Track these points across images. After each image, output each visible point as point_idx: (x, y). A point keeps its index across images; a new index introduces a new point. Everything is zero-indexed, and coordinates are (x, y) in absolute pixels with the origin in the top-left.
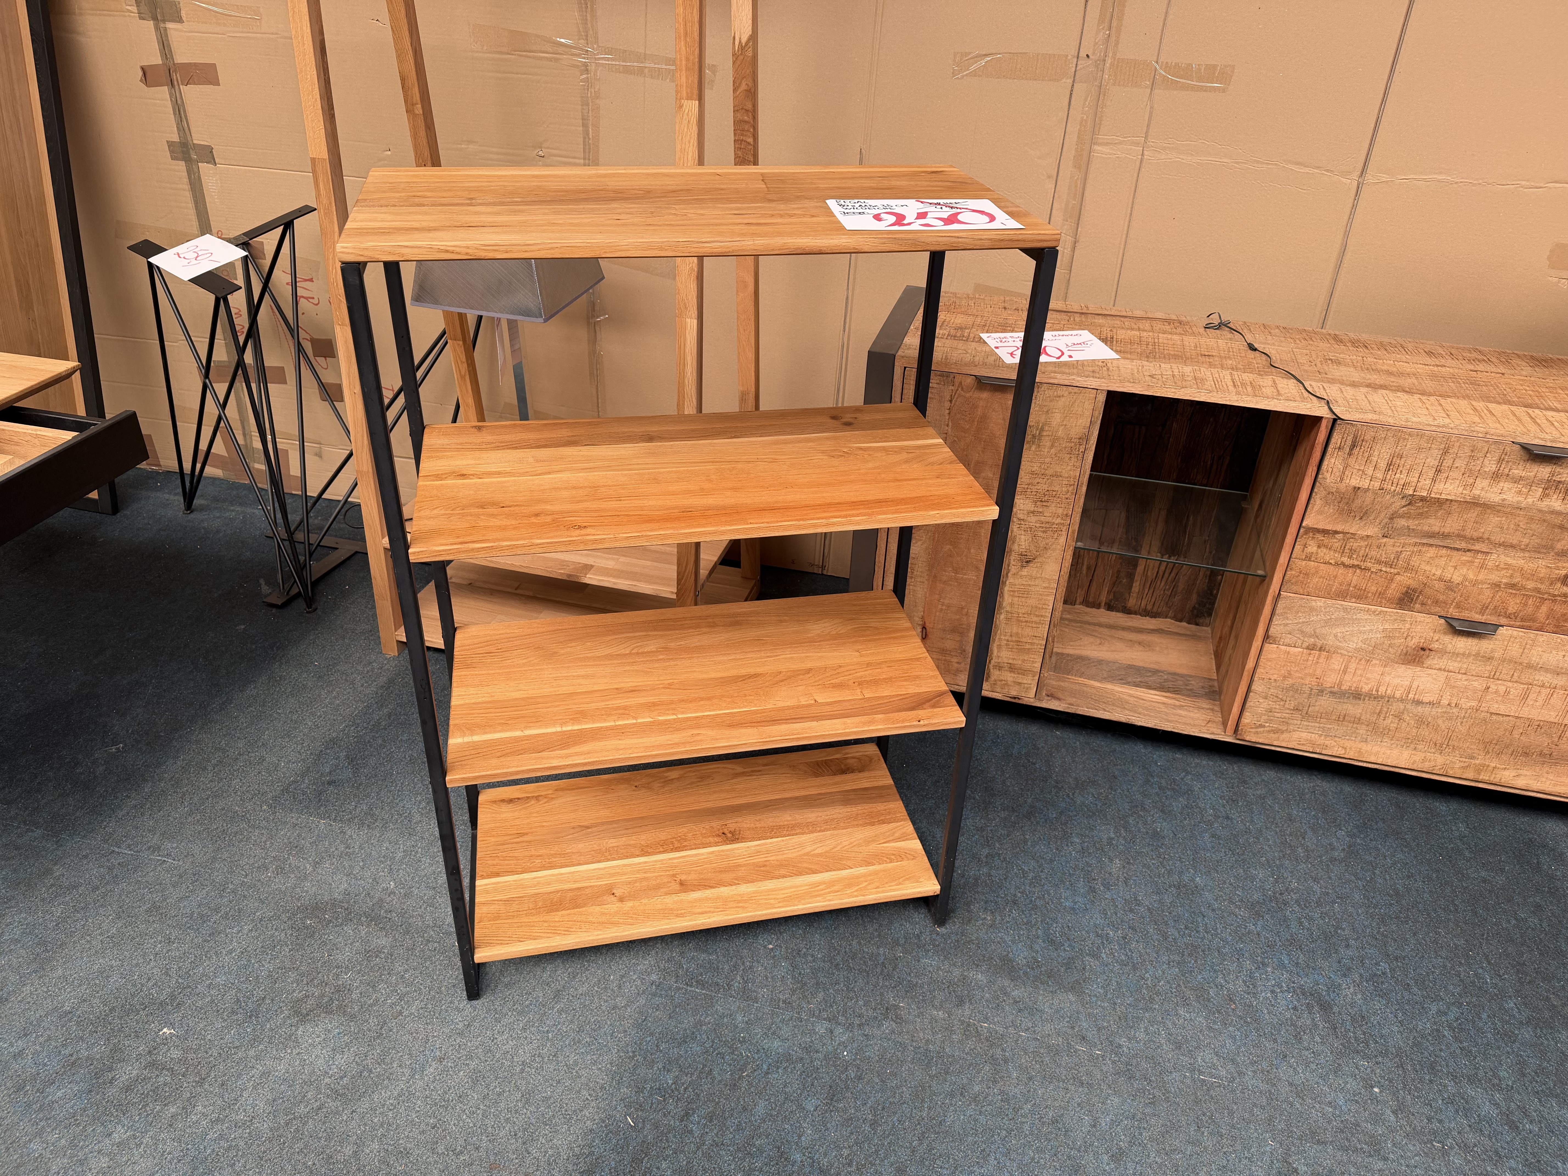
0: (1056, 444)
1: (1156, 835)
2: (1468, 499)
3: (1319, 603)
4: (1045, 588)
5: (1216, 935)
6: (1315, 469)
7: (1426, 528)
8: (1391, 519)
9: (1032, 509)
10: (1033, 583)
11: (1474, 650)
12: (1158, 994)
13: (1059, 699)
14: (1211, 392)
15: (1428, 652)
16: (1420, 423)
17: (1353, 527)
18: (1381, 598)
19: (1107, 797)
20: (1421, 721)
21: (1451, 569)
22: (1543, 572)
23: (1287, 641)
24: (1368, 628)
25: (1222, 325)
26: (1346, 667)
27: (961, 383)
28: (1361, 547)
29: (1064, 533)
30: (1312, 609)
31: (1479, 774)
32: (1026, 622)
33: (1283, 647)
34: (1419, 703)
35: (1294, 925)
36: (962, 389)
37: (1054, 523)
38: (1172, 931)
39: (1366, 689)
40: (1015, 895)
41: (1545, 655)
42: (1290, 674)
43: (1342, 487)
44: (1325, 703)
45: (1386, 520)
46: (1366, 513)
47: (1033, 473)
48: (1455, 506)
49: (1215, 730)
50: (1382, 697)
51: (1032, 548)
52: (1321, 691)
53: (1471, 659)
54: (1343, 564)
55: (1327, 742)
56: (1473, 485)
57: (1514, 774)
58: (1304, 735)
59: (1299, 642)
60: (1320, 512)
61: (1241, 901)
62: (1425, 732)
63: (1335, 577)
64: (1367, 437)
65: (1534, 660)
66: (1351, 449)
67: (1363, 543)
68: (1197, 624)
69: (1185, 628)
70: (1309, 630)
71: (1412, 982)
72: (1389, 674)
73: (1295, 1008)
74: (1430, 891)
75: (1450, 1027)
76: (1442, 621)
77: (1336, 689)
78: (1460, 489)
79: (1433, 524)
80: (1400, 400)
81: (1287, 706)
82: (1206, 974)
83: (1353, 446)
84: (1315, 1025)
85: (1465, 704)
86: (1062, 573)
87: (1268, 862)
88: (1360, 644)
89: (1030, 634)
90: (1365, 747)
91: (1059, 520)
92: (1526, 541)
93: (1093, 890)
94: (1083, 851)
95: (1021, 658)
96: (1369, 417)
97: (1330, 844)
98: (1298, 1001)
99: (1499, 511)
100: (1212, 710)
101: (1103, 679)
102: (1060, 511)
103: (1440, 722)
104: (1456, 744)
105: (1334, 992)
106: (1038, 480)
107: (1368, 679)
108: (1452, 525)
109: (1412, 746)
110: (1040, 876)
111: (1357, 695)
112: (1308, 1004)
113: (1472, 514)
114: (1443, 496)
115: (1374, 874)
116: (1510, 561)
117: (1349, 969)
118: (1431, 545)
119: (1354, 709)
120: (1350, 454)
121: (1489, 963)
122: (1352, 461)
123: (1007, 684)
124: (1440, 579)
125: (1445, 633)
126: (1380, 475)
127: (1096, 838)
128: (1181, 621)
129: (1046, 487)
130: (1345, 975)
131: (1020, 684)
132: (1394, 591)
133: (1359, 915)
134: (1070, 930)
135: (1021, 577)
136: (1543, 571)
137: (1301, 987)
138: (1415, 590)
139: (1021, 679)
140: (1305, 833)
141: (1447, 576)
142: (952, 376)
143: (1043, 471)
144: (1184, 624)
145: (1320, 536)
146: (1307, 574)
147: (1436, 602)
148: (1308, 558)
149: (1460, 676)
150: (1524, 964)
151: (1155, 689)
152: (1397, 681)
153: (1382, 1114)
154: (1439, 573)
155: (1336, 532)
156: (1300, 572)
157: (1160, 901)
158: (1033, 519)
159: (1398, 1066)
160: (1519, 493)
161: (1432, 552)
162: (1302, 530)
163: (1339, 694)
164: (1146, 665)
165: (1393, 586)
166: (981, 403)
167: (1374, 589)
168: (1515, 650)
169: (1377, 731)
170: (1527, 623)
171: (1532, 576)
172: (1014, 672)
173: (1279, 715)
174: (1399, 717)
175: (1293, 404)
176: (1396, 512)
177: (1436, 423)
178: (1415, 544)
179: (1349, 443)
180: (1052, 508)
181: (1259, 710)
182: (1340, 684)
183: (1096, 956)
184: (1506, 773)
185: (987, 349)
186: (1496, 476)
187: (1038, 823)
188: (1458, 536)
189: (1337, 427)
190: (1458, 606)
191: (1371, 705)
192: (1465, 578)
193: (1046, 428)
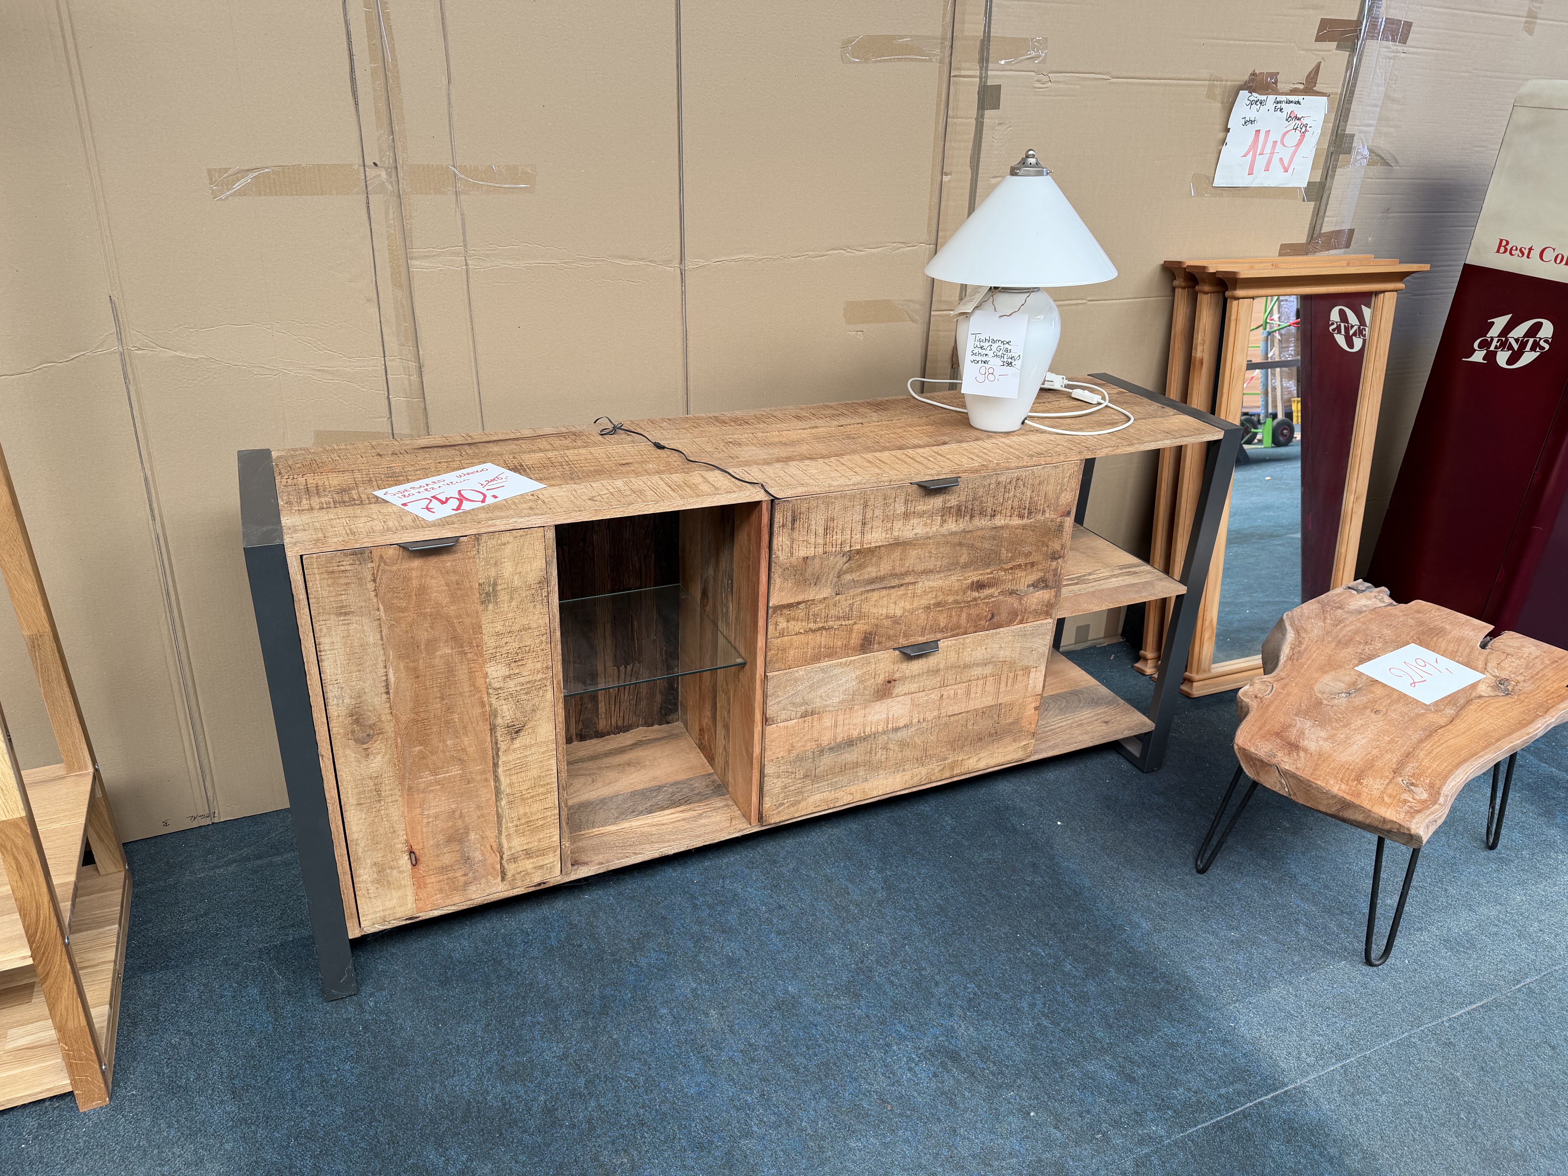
0: (515, 596)
1: (731, 962)
2: (891, 541)
3: (801, 672)
4: (543, 753)
5: (836, 1039)
6: (767, 550)
7: (866, 577)
8: (839, 577)
9: (507, 673)
10: (529, 753)
11: (925, 667)
12: (824, 1138)
13: (586, 863)
14: (658, 502)
15: (893, 683)
16: (839, 485)
17: (811, 594)
18: (847, 650)
19: (667, 944)
20: (903, 744)
21: (892, 606)
22: (957, 586)
23: (783, 717)
24: (844, 680)
25: (616, 429)
26: (836, 722)
27: (381, 557)
28: (821, 609)
29: (549, 688)
30: (796, 680)
31: (953, 770)
32: (532, 797)
33: (781, 725)
34: (896, 729)
35: (887, 987)
36: (385, 563)
37: (535, 681)
38: (799, 1060)
39: (855, 734)
40: (638, 1115)
41: (974, 653)
42: (793, 747)
43: (793, 560)
44: (827, 760)
45: (835, 580)
46: (818, 578)
47: (498, 634)
48: (883, 550)
49: (740, 826)
50: (870, 736)
51: (518, 714)
52: (822, 752)
53: (925, 677)
54: (811, 630)
55: (837, 795)
56: (891, 528)
57: (976, 759)
58: (818, 797)
59: (793, 714)
60: (781, 589)
61: (836, 989)
62: (907, 753)
63: (807, 644)
64: (803, 509)
65: (968, 659)
66: (793, 524)
67: (822, 606)
68: (668, 723)
69: (660, 730)
70: (798, 700)
71: (997, 990)
72: (870, 714)
73: (935, 1075)
74: (962, 893)
75: (1044, 1015)
76: (897, 652)
77: (833, 744)
78: (884, 534)
79: (871, 571)
80: (813, 468)
81: (798, 777)
82: (850, 1088)
83: (794, 521)
84: (958, 1081)
85: (930, 716)
86: (558, 730)
87: (835, 935)
88: (842, 696)
89: (540, 808)
90: (867, 786)
91: (540, 676)
92: (939, 563)
93: (708, 1060)
94: (677, 1020)
95: (536, 838)
96: (800, 490)
97: (871, 889)
98: (933, 1065)
99: (915, 545)
100: (727, 806)
101: (617, 820)
102: (539, 666)
103: (916, 739)
104: (932, 753)
105: (952, 1037)
106: (505, 640)
107: (855, 725)
108: (885, 568)
109: (901, 768)
110: (650, 1076)
111: (850, 743)
112: (941, 1062)
113: (897, 554)
114: (873, 545)
115: (916, 899)
116: (932, 584)
117: (950, 1007)
118: (874, 590)
119: (850, 756)
120: (793, 529)
121: (1035, 937)
122: (796, 534)
123: (528, 874)
124: (887, 617)
125: (902, 662)
126: (821, 541)
127: (681, 998)
128: (652, 725)
129: (516, 645)
130: (951, 1015)
131: (541, 867)
132: (856, 639)
133: (927, 947)
134: (710, 1121)
135: (514, 751)
136: (956, 584)
137: (927, 1050)
138: (870, 634)
139: (541, 861)
140: (847, 888)
141: (891, 612)
142: (367, 552)
143: (508, 629)
144: (656, 727)
145: (786, 612)
146: (784, 650)
147: (889, 638)
148: (782, 635)
149: (920, 694)
150: (1055, 923)
151: (668, 808)
152: (877, 717)
153: (1049, 1136)
154: (884, 612)
155: (799, 603)
156: (778, 650)
157: (772, 1033)
158: (511, 684)
159: (1034, 1080)
160: (925, 525)
161: (875, 595)
162: (770, 611)
163: (837, 748)
164: (647, 785)
165: (854, 635)
166: (414, 574)
167: (840, 643)
168: (952, 658)
169: (873, 767)
170: (956, 631)
171: (950, 591)
172: (532, 857)
173: (793, 788)
174: (886, 748)
175: (734, 495)
176: (841, 570)
177: (852, 482)
178: (862, 593)
179: (790, 519)
180: (530, 665)
181: (776, 791)
182: (835, 738)
183: (748, 1134)
184: (971, 761)
185: (395, 509)
186: (906, 516)
187: (618, 1014)
188: (891, 575)
189: (777, 507)
190: (906, 635)
191: (862, 747)
192: (905, 610)
193: (499, 581)
